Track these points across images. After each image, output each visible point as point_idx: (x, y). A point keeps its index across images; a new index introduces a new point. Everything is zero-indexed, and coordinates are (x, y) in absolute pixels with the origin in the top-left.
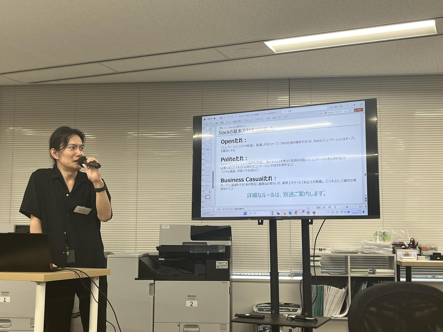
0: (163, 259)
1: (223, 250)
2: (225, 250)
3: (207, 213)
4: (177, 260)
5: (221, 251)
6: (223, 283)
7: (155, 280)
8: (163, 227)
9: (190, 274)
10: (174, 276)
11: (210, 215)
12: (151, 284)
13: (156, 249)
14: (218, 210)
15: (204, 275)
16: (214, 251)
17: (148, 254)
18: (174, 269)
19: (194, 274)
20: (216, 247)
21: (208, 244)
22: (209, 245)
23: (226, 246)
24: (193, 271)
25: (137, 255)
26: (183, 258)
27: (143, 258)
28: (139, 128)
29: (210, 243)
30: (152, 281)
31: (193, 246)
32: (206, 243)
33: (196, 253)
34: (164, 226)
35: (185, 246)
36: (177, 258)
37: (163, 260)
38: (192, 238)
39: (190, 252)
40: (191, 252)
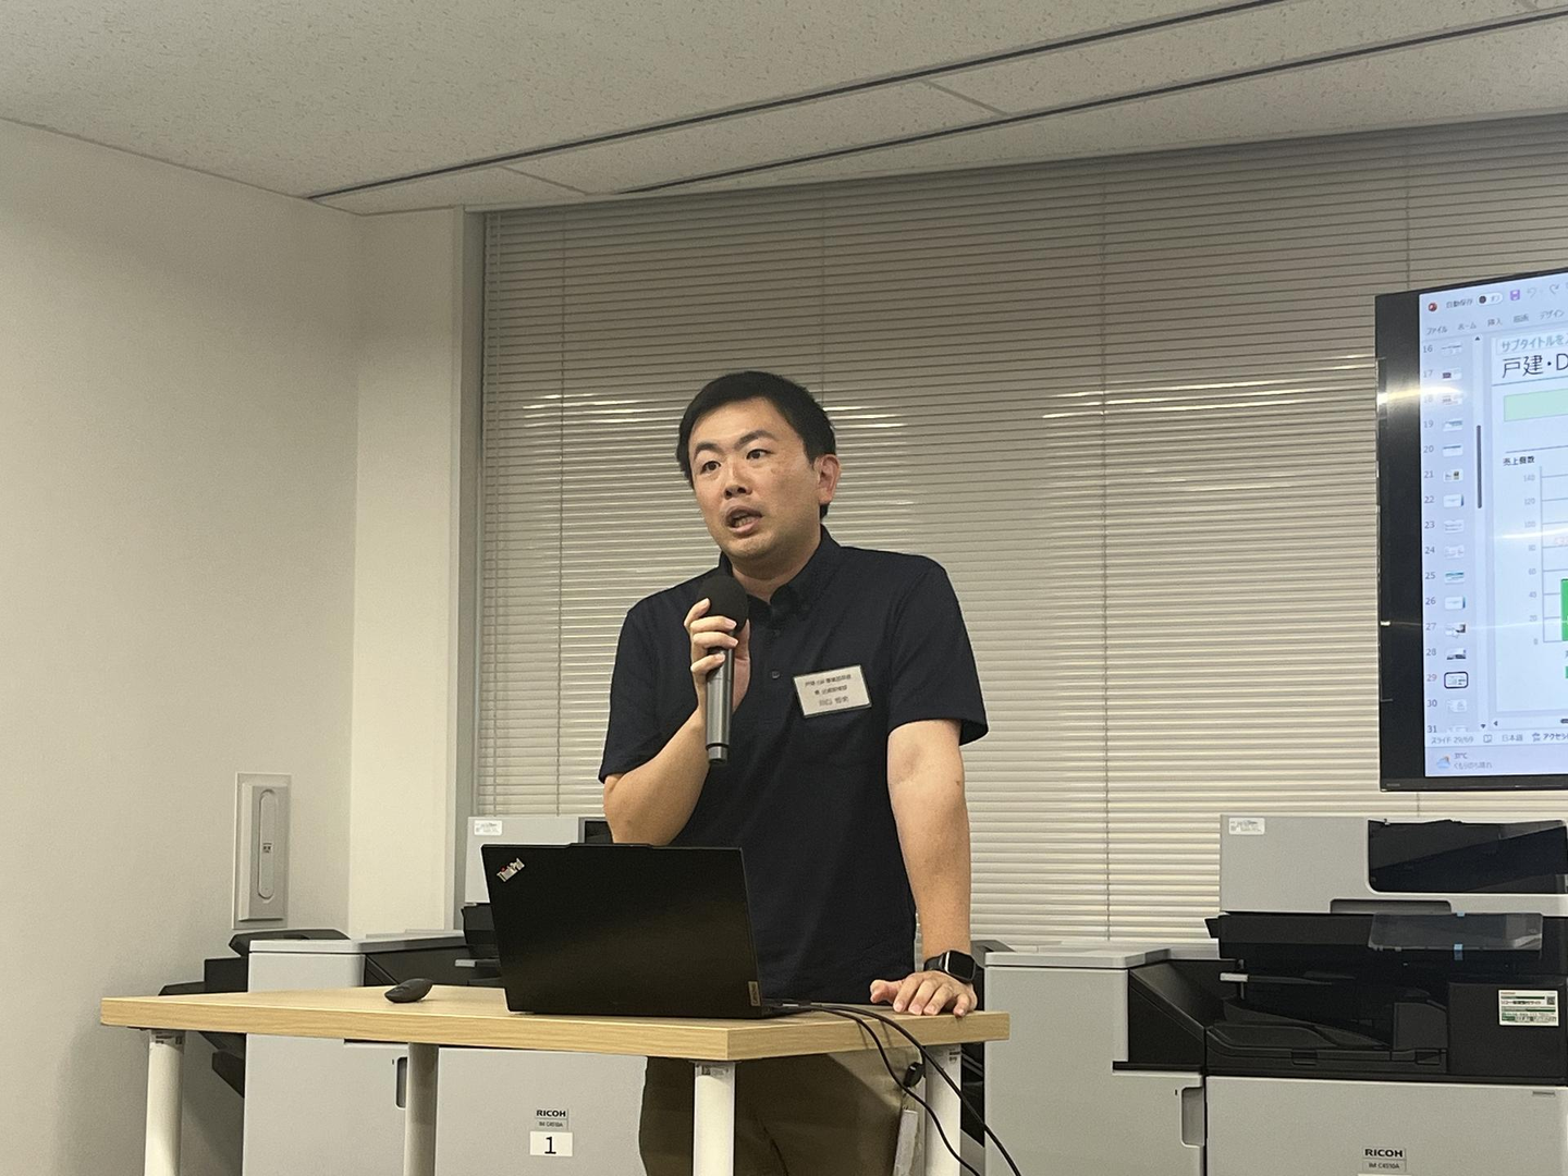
0: (1243, 978)
1: (1532, 938)
2: (1540, 936)
3: (1457, 755)
4: (1307, 982)
5: (1519, 943)
6: (1535, 1093)
7: (1205, 1073)
8: (1233, 828)
9: (1371, 1048)
10: (1294, 1056)
11: (1470, 765)
12: (1189, 1093)
13: (1206, 930)
14: (1510, 742)
15: (1440, 1053)
16: (1489, 943)
17: (1167, 951)
18: (1292, 1025)
19: (1390, 1048)
20: (1496, 922)
21: (1454, 911)
22: (1461, 913)
23: (1545, 917)
24: (1386, 1039)
25: (1119, 958)
26: (1334, 976)
27: (1146, 968)
28: (1109, 370)
29: (1464, 903)
30: (1194, 1079)
31: (1383, 919)
32: (1446, 903)
33: (1398, 949)
34: (1240, 824)
35: (1343, 917)
36: (1309, 974)
37: (1238, 983)
38: (1374, 879)
39: (1371, 945)
40: (1375, 947)
